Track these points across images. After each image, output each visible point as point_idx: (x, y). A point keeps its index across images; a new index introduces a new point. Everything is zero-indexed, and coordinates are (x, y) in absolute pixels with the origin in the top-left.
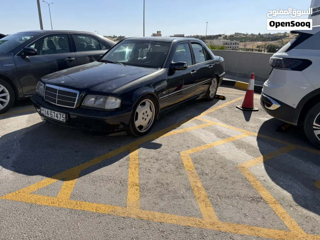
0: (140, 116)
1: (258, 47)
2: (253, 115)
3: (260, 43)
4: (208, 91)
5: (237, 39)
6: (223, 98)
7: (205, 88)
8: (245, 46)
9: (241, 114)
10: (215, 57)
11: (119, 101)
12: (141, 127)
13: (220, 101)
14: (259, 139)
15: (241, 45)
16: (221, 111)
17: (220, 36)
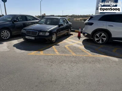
0: (53, 38)
1: (81, 20)
2: (81, 38)
3: (81, 18)
4: (68, 33)
5: (73, 17)
6: (72, 35)
7: (67, 32)
8: (76, 19)
9: (78, 38)
10: (69, 23)
11: (49, 33)
12: (53, 41)
13: (71, 35)
14: (82, 43)
15: (75, 19)
16: (72, 37)
17: (67, 16)
